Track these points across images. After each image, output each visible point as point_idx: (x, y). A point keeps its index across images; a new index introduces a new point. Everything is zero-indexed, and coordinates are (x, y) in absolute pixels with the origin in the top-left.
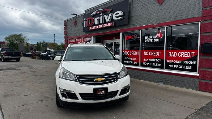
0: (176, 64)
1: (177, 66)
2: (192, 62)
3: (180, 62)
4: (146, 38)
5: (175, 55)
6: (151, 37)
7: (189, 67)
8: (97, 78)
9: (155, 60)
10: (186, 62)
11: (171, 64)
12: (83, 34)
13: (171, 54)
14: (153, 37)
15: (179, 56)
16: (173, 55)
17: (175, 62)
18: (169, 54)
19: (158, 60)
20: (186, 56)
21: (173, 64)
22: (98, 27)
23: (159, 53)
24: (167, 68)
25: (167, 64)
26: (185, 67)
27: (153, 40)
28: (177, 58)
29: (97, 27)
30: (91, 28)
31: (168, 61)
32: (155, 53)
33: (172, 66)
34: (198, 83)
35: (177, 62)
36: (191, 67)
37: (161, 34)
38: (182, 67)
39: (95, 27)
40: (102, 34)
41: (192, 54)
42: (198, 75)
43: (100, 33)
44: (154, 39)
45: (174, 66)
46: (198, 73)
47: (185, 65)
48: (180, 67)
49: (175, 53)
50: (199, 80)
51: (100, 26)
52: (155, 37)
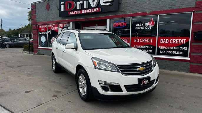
0: (168, 50)
1: (169, 52)
2: (183, 48)
3: (172, 48)
4: (137, 25)
5: (167, 42)
6: (142, 24)
7: (180, 52)
8: (139, 67)
9: (146, 47)
10: (178, 48)
11: (162, 50)
12: (60, 19)
13: (163, 41)
14: (144, 25)
15: (171, 43)
16: (165, 42)
17: (166, 48)
18: (161, 41)
19: (149, 47)
20: (178, 43)
21: (165, 50)
22: (81, 12)
23: (151, 40)
24: (159, 53)
25: (159, 50)
26: (177, 53)
27: (144, 28)
28: (169, 45)
29: (79, 12)
30: (71, 13)
31: (160, 47)
32: (146, 40)
33: (164, 52)
34: (189, 66)
35: (168, 48)
36: (182, 52)
37: (153, 22)
38: (174, 52)
39: (76, 12)
40: (85, 20)
41: (184, 41)
42: (189, 59)
43: (82, 18)
44: (146, 26)
45: (165, 52)
46: (189, 58)
47: (176, 51)
48: (171, 52)
49: (167, 39)
50: (190, 64)
51: (83, 12)
52: (147, 24)
